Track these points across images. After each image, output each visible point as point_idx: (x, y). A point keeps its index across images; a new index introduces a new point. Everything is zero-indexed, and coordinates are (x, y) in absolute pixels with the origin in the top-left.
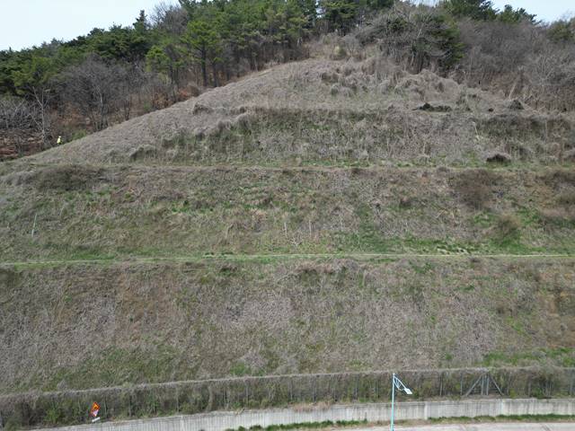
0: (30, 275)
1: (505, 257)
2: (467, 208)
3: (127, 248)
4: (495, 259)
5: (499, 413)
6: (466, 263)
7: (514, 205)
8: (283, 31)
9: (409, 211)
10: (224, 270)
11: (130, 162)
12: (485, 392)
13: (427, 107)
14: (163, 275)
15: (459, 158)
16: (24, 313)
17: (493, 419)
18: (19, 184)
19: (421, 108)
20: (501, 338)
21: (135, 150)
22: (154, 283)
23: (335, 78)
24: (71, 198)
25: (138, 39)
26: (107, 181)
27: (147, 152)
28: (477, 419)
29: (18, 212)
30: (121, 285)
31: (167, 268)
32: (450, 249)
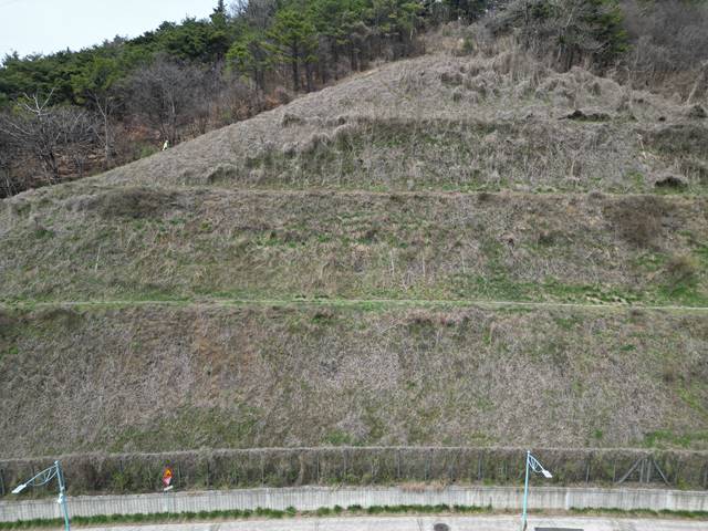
0: (93, 317)
1: (676, 309)
2: (627, 246)
3: (203, 287)
4: (664, 312)
5: (662, 508)
6: (625, 316)
7: (691, 243)
8: (393, 21)
9: (550, 249)
10: (319, 316)
11: (208, 184)
12: (645, 480)
13: (577, 115)
14: (246, 321)
15: (618, 181)
16: (87, 361)
17: (654, 514)
18: (80, 210)
19: (569, 117)
20: (667, 413)
21: (213, 170)
22: (236, 331)
23: (459, 79)
24: (139, 227)
25: (216, 34)
26: (180, 207)
27: (228, 173)
28: (634, 513)
29: (80, 243)
30: (198, 331)
31: (251, 312)
32: (604, 298)
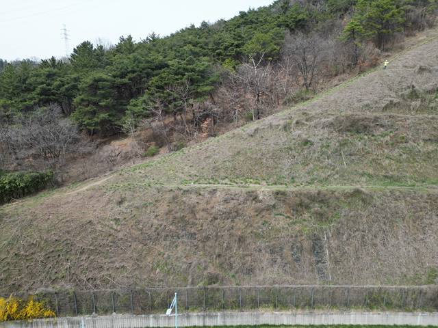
11: (383, 111)
18: (323, 128)
24: (361, 139)
26: (382, 126)
27: (395, 104)
29: (331, 149)
